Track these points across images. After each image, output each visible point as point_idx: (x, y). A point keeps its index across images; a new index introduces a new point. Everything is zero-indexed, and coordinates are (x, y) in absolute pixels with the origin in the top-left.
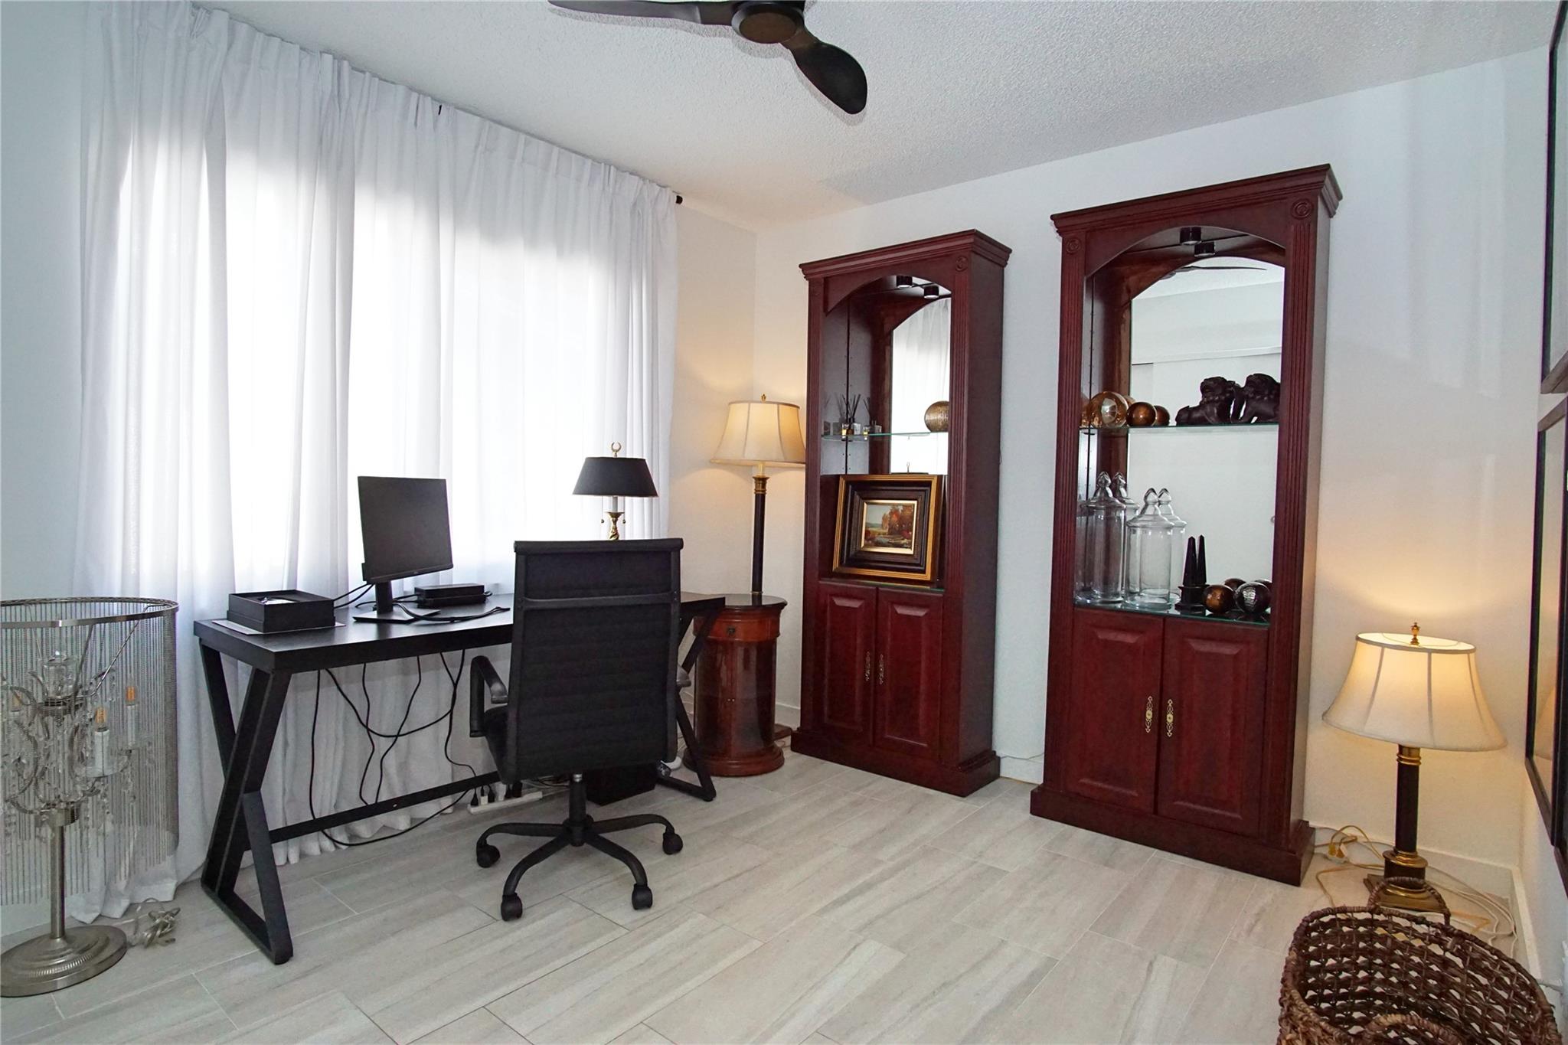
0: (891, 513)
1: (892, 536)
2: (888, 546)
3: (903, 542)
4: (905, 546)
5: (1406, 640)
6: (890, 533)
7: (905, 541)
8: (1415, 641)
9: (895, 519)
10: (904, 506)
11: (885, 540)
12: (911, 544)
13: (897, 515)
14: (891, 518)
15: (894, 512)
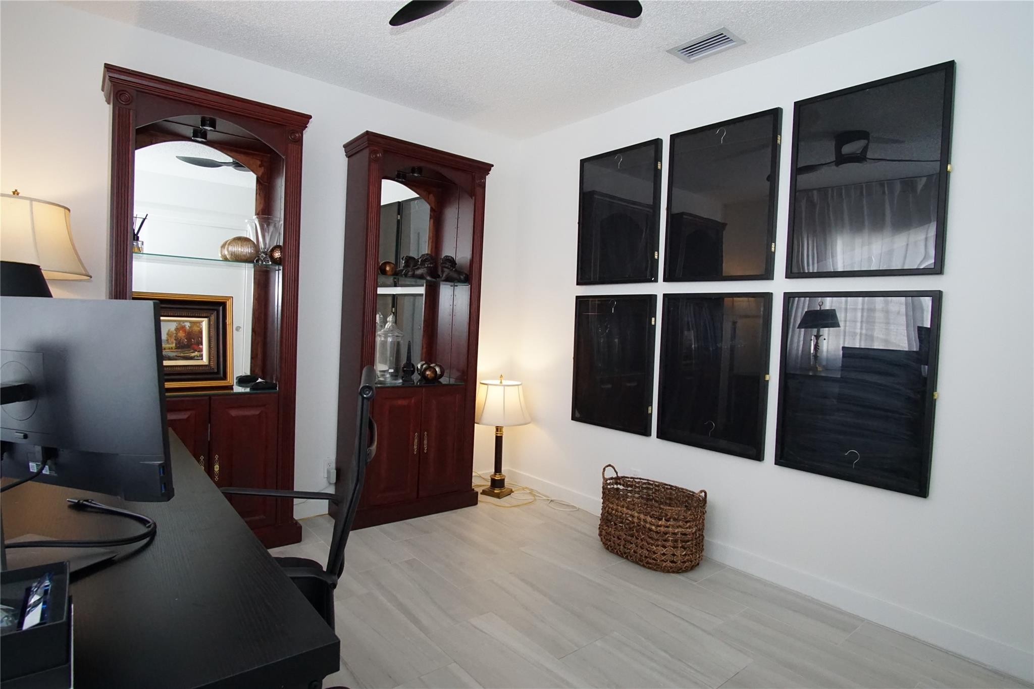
0: (177, 329)
1: (179, 350)
2: (176, 360)
3: (193, 355)
4: (196, 358)
5: (498, 382)
6: (177, 348)
7: (196, 353)
8: (501, 382)
9: (181, 334)
10: (190, 322)
11: (172, 354)
12: (202, 356)
13: (185, 331)
14: (177, 334)
15: (181, 328)
